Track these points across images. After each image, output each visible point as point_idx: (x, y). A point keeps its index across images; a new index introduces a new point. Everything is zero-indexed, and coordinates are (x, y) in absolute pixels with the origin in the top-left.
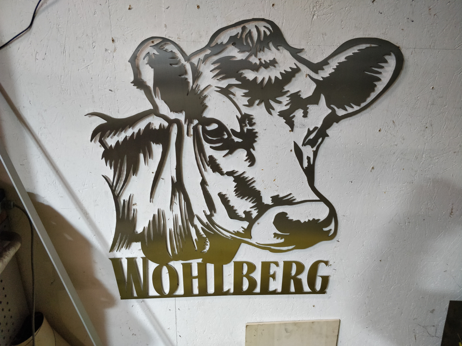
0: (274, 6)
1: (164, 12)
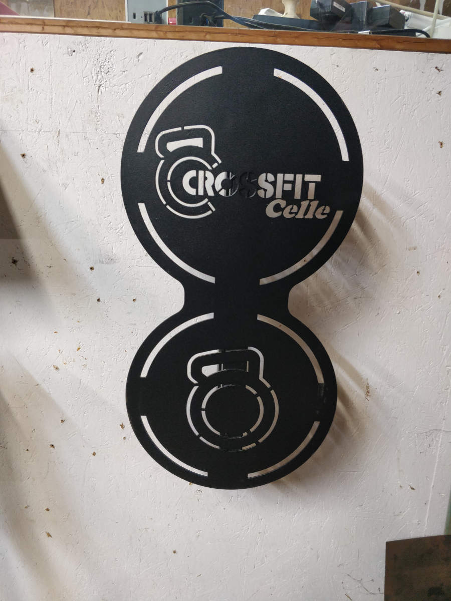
0: (34, 72)
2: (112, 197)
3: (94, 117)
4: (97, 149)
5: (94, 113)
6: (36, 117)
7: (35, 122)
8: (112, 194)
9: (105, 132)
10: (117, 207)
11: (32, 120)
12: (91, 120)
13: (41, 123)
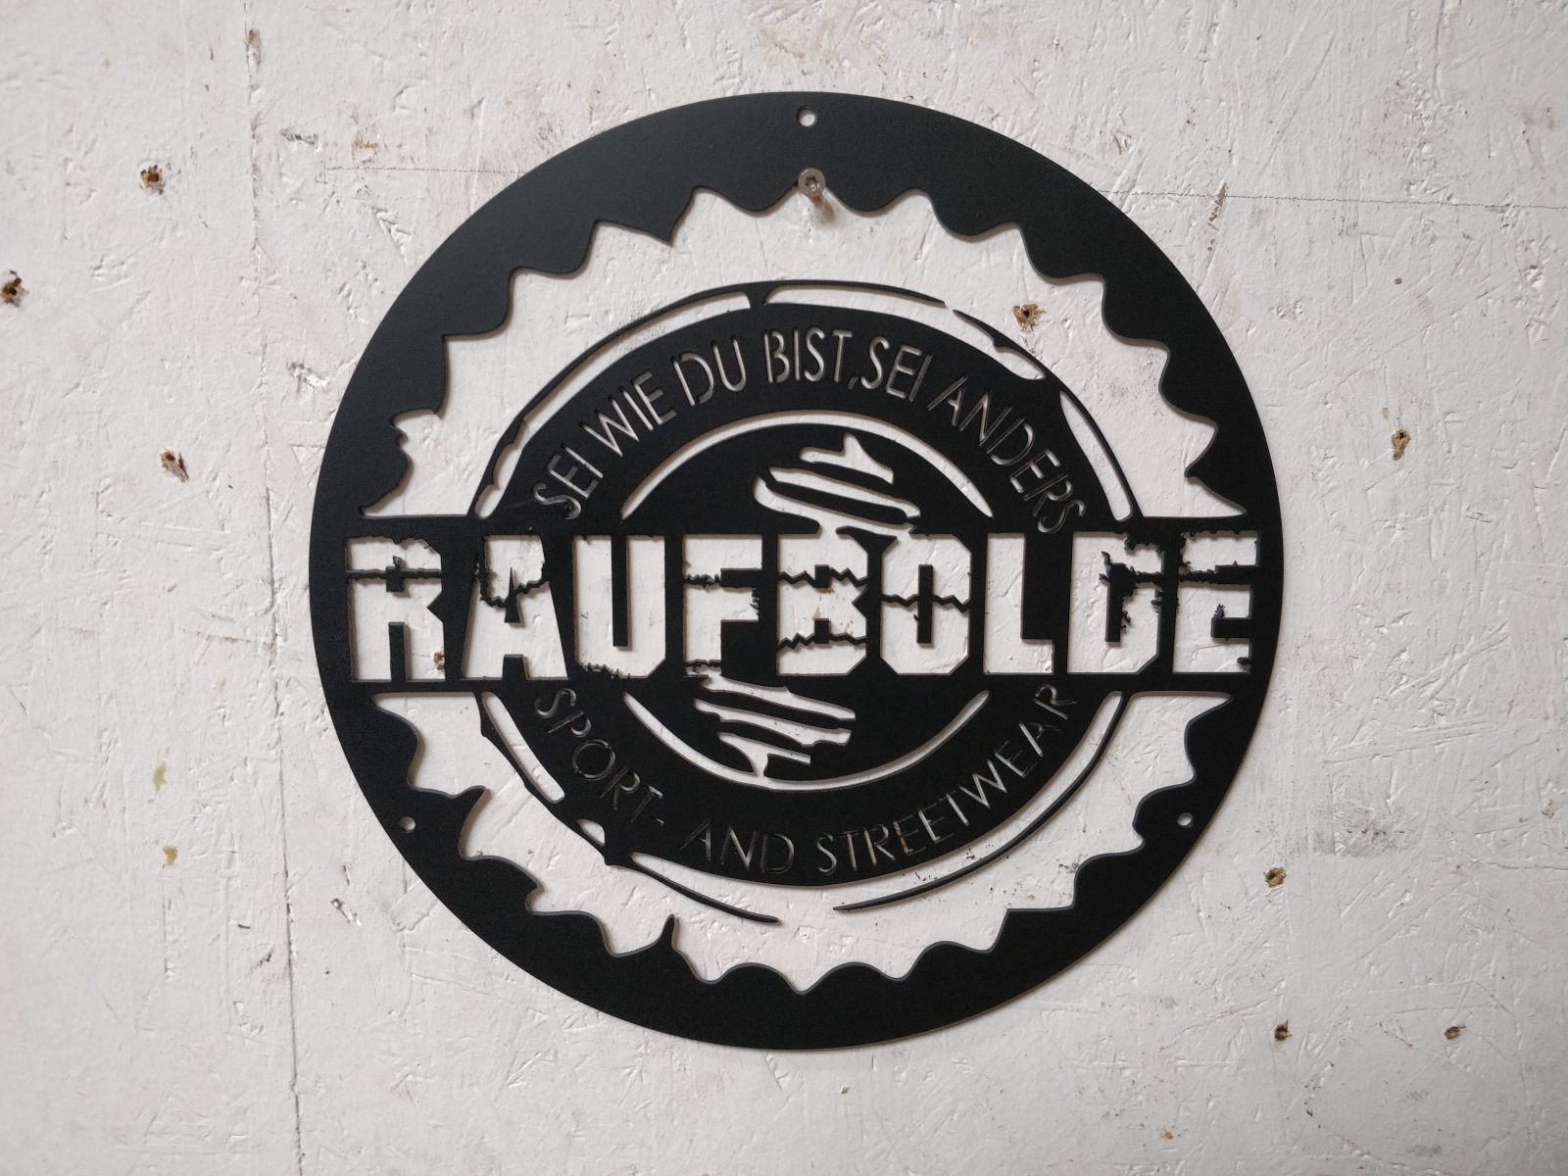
2: (1433, 527)
3: (1405, 121)
4: (1398, 281)
5: (1408, 101)
6: (1120, 123)
7: (1107, 147)
8: (1431, 509)
9: (1448, 199)
10: (1448, 575)
11: (1098, 134)
12: (1387, 139)
13: (1140, 152)
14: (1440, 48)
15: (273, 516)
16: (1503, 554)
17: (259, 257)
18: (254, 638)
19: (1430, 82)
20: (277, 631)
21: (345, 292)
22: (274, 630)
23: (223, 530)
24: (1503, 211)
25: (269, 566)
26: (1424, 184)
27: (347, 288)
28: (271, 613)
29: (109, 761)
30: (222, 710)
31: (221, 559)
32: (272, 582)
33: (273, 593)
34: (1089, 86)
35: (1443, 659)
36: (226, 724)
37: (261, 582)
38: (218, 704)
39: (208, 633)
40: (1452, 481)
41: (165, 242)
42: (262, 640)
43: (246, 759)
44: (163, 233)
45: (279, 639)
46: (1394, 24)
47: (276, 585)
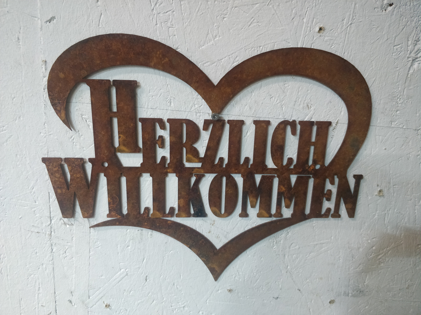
1: (41, 29)
2: (386, 214)
3: (393, 104)
4: (385, 149)
5: (394, 99)
6: (309, 100)
7: (305, 107)
8: (386, 210)
9: (403, 127)
10: (389, 228)
11: (302, 104)
12: (388, 109)
13: (314, 109)
14: (406, 84)
15: (51, 200)
16: (404, 223)
17: (46, 127)
18: (45, 232)
19: (402, 93)
20: (52, 230)
21: (72, 138)
22: (51, 230)
23: (36, 203)
24: (418, 131)
25: (49, 213)
26: (396, 122)
27: (73, 137)
28: (50, 226)
29: (3, 263)
30: (36, 251)
31: (35, 211)
32: (51, 217)
33: (51, 220)
34: (301, 90)
35: (385, 249)
36: (37, 254)
37: (47, 217)
38: (35, 249)
39: (32, 230)
40: (393, 203)
41: (17, 121)
42: (48, 233)
43: (43, 264)
44: (16, 118)
45: (53, 233)
46: (394, 76)
47: (52, 218)
